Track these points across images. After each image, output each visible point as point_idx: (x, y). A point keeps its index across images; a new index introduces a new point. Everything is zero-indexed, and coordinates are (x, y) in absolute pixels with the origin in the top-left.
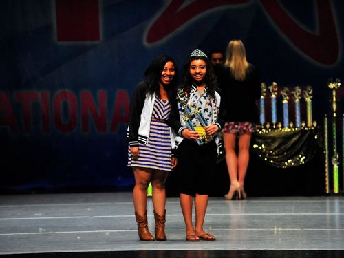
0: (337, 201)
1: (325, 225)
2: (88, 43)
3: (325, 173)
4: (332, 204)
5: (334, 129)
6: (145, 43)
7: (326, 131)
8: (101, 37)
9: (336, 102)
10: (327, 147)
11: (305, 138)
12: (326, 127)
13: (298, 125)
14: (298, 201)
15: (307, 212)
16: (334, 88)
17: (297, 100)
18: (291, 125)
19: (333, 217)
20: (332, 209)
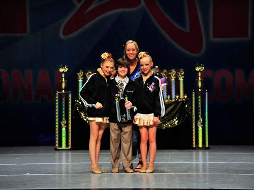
0: (201, 153)
1: (192, 170)
2: (18, 35)
3: (192, 132)
4: (197, 155)
5: (200, 100)
6: (62, 36)
7: (194, 102)
8: (28, 30)
9: (201, 81)
10: (194, 114)
11: (178, 107)
12: (194, 99)
13: (173, 97)
14: (173, 153)
15: (179, 161)
16: (200, 70)
17: (173, 80)
18: (169, 97)
19: (197, 165)
20: (197, 159)
